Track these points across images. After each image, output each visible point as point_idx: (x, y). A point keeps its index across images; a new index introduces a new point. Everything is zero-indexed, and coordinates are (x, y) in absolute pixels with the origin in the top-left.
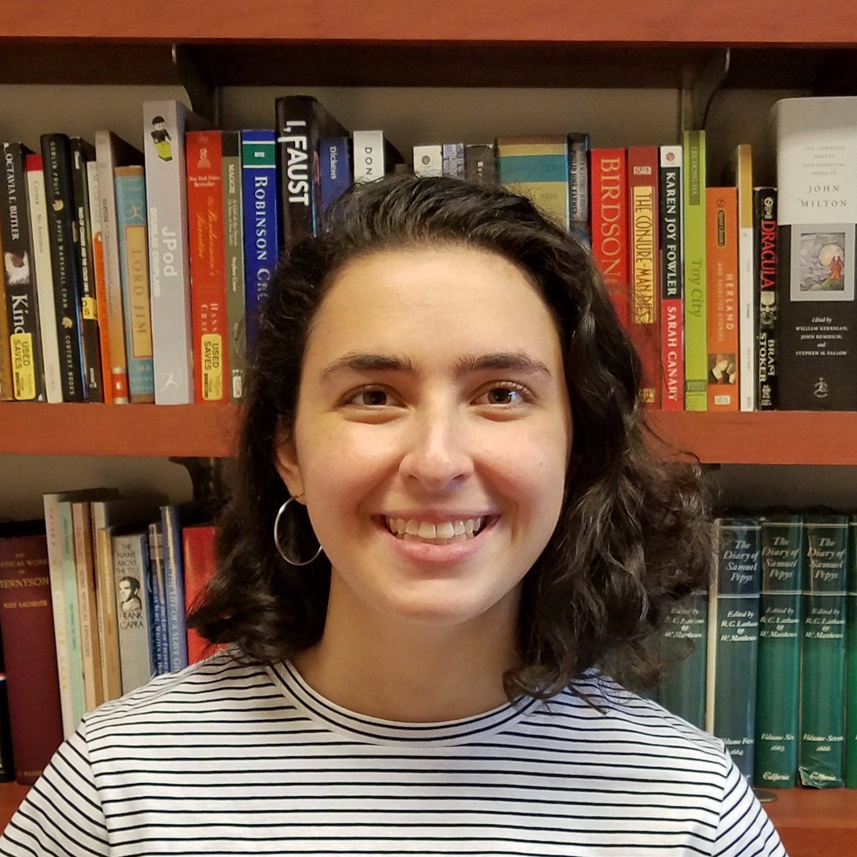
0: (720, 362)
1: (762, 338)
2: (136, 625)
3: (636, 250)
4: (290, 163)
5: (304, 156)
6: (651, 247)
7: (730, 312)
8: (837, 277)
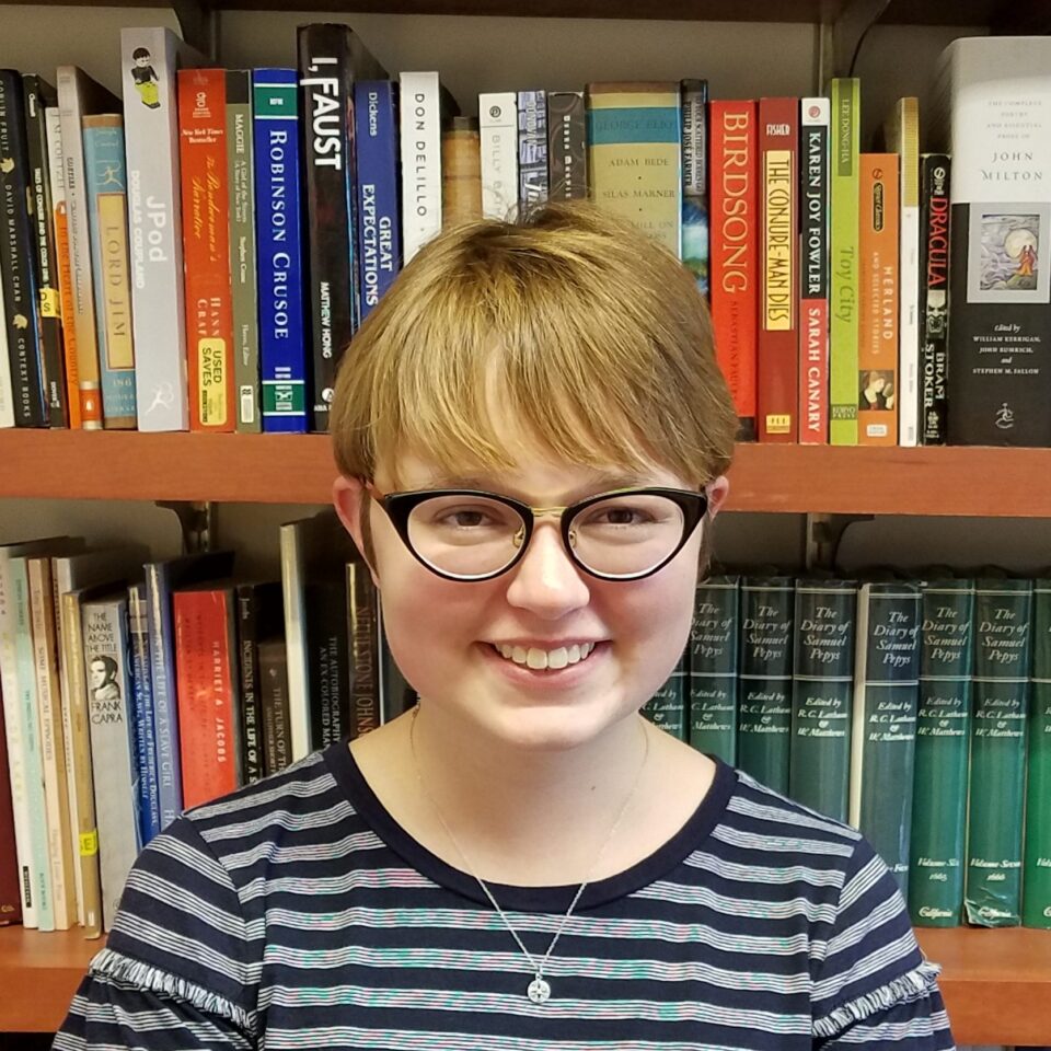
0: (875, 380)
1: (929, 351)
2: (113, 719)
3: (769, 234)
4: (316, 113)
5: (335, 105)
6: (788, 229)
7: (888, 317)
8: (1029, 273)
